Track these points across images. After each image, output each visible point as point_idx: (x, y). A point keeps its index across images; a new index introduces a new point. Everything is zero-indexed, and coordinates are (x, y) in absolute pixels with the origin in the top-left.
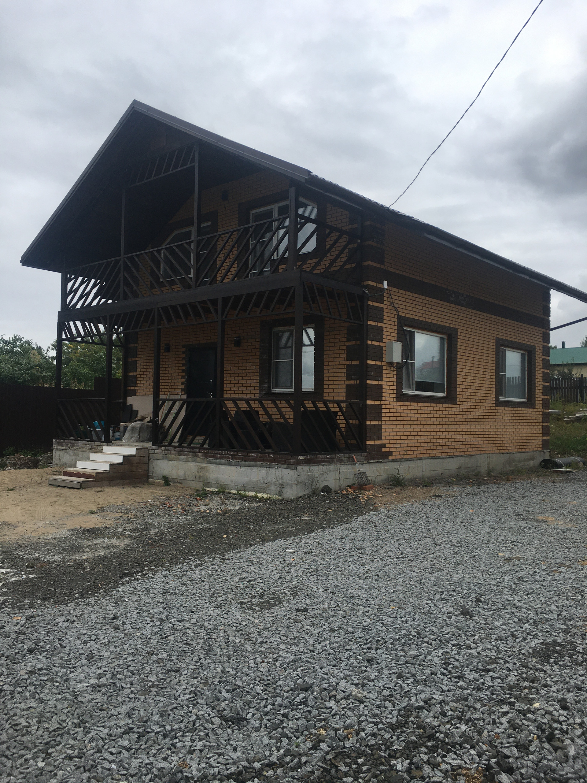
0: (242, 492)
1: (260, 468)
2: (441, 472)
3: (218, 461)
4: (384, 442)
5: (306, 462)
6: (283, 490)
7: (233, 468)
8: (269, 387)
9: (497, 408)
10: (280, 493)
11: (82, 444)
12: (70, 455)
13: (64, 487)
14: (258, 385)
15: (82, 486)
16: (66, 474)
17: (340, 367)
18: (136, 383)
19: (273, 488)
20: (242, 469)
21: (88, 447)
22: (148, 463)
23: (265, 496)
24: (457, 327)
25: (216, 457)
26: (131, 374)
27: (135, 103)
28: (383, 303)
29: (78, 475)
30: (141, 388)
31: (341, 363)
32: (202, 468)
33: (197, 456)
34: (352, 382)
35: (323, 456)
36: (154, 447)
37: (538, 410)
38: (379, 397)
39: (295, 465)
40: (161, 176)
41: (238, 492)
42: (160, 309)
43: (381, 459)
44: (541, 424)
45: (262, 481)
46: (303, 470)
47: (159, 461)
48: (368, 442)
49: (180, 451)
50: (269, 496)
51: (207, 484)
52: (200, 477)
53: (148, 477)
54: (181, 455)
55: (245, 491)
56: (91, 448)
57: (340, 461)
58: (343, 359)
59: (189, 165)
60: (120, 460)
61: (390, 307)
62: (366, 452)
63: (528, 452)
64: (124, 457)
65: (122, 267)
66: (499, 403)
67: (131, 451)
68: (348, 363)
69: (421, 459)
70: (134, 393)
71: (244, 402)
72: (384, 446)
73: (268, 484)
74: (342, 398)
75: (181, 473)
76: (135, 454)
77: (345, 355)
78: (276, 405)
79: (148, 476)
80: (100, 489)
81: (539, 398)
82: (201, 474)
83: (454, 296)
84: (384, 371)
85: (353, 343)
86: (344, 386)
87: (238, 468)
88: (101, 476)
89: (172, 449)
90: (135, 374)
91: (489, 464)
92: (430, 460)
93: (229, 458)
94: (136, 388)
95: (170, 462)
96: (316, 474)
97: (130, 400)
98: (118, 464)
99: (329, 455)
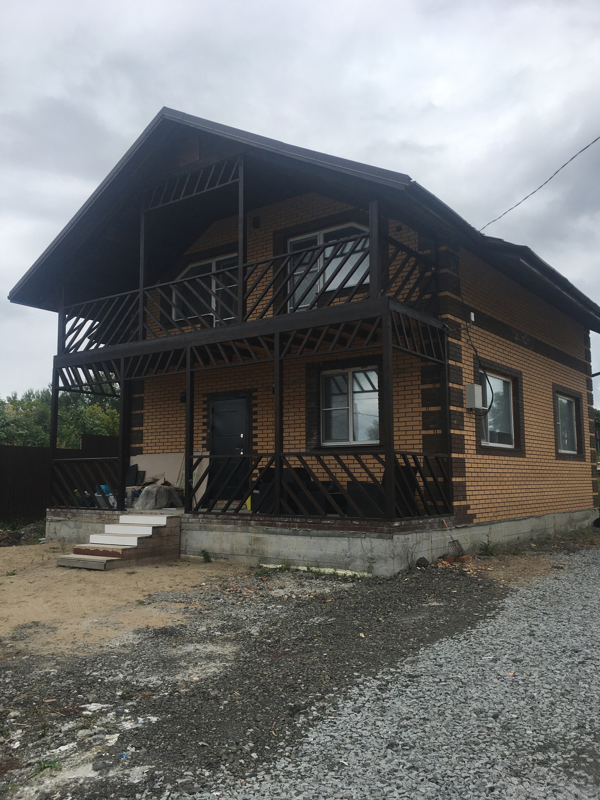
0: (314, 569)
1: (339, 539)
2: (516, 536)
3: (279, 530)
4: (469, 503)
5: (402, 530)
6: (374, 565)
7: (300, 539)
8: (319, 440)
9: (557, 461)
10: (370, 569)
11: (86, 513)
12: (70, 527)
13: (80, 568)
14: (304, 438)
15: (106, 567)
16: (78, 551)
17: (413, 414)
18: (142, 439)
19: (358, 562)
20: (314, 540)
21: (95, 517)
22: (180, 535)
23: (349, 573)
24: (522, 370)
25: (276, 526)
26: (135, 429)
27: (165, 109)
28: (461, 341)
29: (96, 552)
30: (149, 445)
31: (414, 410)
32: (257, 540)
33: (250, 525)
34: (431, 432)
35: (417, 521)
36: (187, 515)
37: (587, 464)
38: (462, 450)
39: (390, 534)
40: (193, 195)
41: (308, 569)
42: (194, 348)
43: (467, 523)
44: (591, 479)
45: (343, 554)
46: (399, 538)
47: (195, 532)
48: (455, 504)
49: (225, 519)
50: (354, 573)
51: (265, 560)
52: (253, 551)
53: (180, 552)
54: (226, 523)
55: (318, 566)
56: (100, 518)
57: (432, 527)
58: (417, 405)
59: (230, 182)
60: (148, 532)
61: (467, 345)
62: (453, 515)
63: (583, 510)
64: (154, 528)
65: (141, 301)
66: (560, 457)
67: (161, 520)
68: (424, 409)
69: (500, 521)
70: (140, 451)
71: (296, 459)
72: (468, 507)
73: (352, 558)
74: (418, 451)
75: (227, 546)
76: (165, 524)
77: (420, 401)
78: (340, 462)
79: (180, 550)
80: (130, 571)
81: (588, 450)
82: (255, 547)
83: (517, 335)
84: (465, 419)
85: (430, 386)
86: (421, 437)
87: (308, 539)
88: (127, 552)
89: (214, 516)
90: (141, 428)
91: (555, 525)
92: (507, 523)
93: (294, 526)
94: (142, 445)
95: (210, 533)
96: (411, 544)
97: (134, 460)
98: (146, 537)
99: (421, 519)
